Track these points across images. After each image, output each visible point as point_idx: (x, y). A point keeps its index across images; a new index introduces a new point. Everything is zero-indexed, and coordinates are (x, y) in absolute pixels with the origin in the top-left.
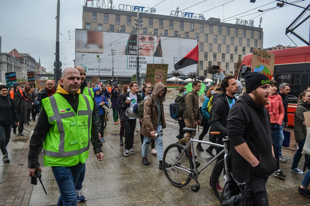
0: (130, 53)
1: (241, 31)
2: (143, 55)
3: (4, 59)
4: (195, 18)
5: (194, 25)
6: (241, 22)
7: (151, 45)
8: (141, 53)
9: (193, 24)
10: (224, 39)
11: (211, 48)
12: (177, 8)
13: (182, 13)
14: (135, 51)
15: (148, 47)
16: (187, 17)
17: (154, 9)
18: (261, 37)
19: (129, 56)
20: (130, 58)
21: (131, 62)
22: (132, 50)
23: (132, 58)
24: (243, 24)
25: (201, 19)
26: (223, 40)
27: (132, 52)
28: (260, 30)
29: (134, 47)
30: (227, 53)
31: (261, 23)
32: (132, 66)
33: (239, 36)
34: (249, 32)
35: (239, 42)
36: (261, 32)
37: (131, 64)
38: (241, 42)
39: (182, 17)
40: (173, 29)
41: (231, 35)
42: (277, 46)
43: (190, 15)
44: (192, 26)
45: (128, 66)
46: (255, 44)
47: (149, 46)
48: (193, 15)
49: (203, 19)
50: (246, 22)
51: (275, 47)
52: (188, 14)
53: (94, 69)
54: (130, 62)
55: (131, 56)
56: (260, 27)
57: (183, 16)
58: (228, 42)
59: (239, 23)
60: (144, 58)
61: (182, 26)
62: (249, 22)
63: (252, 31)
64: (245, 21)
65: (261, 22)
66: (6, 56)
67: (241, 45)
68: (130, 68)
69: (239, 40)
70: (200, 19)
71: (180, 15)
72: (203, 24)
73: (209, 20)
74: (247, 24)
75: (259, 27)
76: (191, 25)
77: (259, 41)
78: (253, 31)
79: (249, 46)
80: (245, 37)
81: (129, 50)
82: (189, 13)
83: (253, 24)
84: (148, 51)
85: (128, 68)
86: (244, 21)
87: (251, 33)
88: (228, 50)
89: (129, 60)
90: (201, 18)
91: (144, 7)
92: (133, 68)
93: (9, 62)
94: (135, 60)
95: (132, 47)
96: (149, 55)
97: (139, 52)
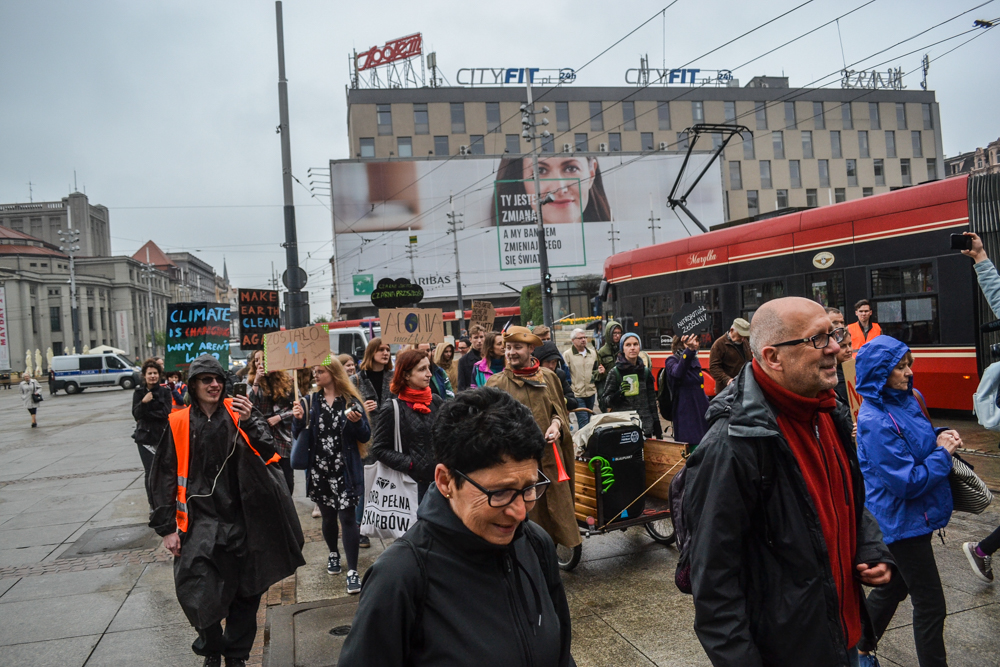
0: (507, 218)
1: (861, 109)
2: (548, 222)
3: (121, 275)
4: (706, 86)
5: (703, 108)
6: (860, 79)
7: (569, 188)
9: (698, 105)
10: (808, 140)
11: (768, 176)
12: (642, 60)
13: (662, 73)
14: (521, 212)
15: (560, 195)
16: (677, 83)
17: (570, 72)
18: (932, 122)
19: (502, 229)
20: (506, 236)
21: (513, 247)
22: (512, 208)
23: (514, 234)
24: (865, 84)
25: (725, 86)
26: (804, 144)
27: (512, 216)
28: (926, 99)
29: (517, 198)
30: (822, 185)
31: (925, 75)
32: (517, 260)
33: (858, 126)
34: (888, 111)
35: (861, 145)
36: (930, 104)
37: (511, 253)
38: (865, 146)
39: (662, 85)
40: (636, 129)
41: (830, 126)
42: (991, 145)
43: (688, 76)
44: (699, 112)
45: (504, 261)
46: (914, 145)
47: (565, 189)
48: (697, 75)
49: (732, 85)
50: (875, 76)
51: (985, 150)
52: (680, 74)
54: (508, 248)
55: (509, 228)
56: (925, 88)
57: (665, 83)
58: (823, 146)
59: (852, 83)
60: (553, 231)
61: (665, 116)
62: (885, 76)
63: (901, 106)
64: (873, 73)
65: (925, 70)
66: (125, 264)
67: (868, 155)
68: (511, 266)
69: (860, 139)
70: (722, 86)
71: (654, 80)
72: (734, 102)
73: (752, 85)
74: (879, 85)
75: (921, 89)
76: (694, 109)
77: (927, 136)
78: (904, 104)
79: (895, 155)
80: (880, 128)
81: (501, 208)
82: (684, 71)
83: (900, 82)
84: (564, 207)
85: (504, 266)
86: (869, 75)
87: (897, 110)
88: (826, 174)
89: (503, 241)
90: (725, 81)
91: (537, 70)
92: (518, 266)
93: (137, 283)
94: (522, 239)
95: (509, 200)
96: (566, 220)
97: (533, 212)
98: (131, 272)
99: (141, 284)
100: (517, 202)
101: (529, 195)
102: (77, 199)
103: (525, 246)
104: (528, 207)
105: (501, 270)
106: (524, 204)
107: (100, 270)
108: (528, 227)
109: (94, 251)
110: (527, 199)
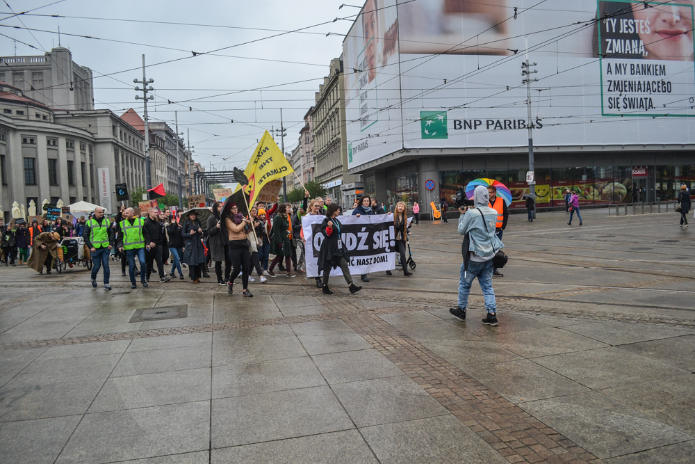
0: (611, 49)
2: (657, 57)
7: (681, 17)
8: (650, 47)
14: (628, 41)
15: (671, 25)
19: (606, 61)
20: (609, 71)
21: (617, 86)
22: (617, 35)
23: (619, 69)
27: (617, 46)
29: (623, 22)
32: (621, 104)
37: (616, 94)
45: (606, 104)
47: (676, 18)
53: (476, 124)
54: (612, 88)
55: (613, 61)
60: (663, 70)
68: (614, 111)
81: (605, 35)
84: (675, 40)
85: (607, 111)
89: (606, 77)
92: (623, 111)
93: (119, 141)
94: (627, 77)
95: (614, 25)
96: (677, 57)
97: (641, 42)
98: (114, 128)
99: (123, 142)
100: (623, 30)
101: (636, 21)
102: (61, 54)
103: (631, 86)
104: (636, 37)
105: (603, 115)
106: (632, 32)
107: (82, 124)
108: (636, 62)
109: (77, 104)
110: (634, 25)
